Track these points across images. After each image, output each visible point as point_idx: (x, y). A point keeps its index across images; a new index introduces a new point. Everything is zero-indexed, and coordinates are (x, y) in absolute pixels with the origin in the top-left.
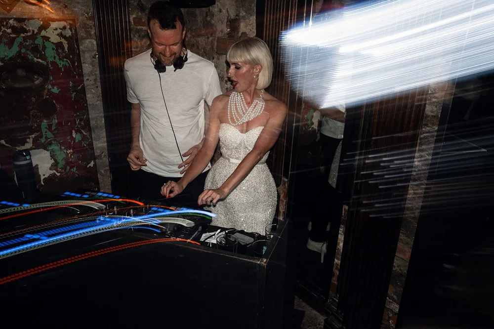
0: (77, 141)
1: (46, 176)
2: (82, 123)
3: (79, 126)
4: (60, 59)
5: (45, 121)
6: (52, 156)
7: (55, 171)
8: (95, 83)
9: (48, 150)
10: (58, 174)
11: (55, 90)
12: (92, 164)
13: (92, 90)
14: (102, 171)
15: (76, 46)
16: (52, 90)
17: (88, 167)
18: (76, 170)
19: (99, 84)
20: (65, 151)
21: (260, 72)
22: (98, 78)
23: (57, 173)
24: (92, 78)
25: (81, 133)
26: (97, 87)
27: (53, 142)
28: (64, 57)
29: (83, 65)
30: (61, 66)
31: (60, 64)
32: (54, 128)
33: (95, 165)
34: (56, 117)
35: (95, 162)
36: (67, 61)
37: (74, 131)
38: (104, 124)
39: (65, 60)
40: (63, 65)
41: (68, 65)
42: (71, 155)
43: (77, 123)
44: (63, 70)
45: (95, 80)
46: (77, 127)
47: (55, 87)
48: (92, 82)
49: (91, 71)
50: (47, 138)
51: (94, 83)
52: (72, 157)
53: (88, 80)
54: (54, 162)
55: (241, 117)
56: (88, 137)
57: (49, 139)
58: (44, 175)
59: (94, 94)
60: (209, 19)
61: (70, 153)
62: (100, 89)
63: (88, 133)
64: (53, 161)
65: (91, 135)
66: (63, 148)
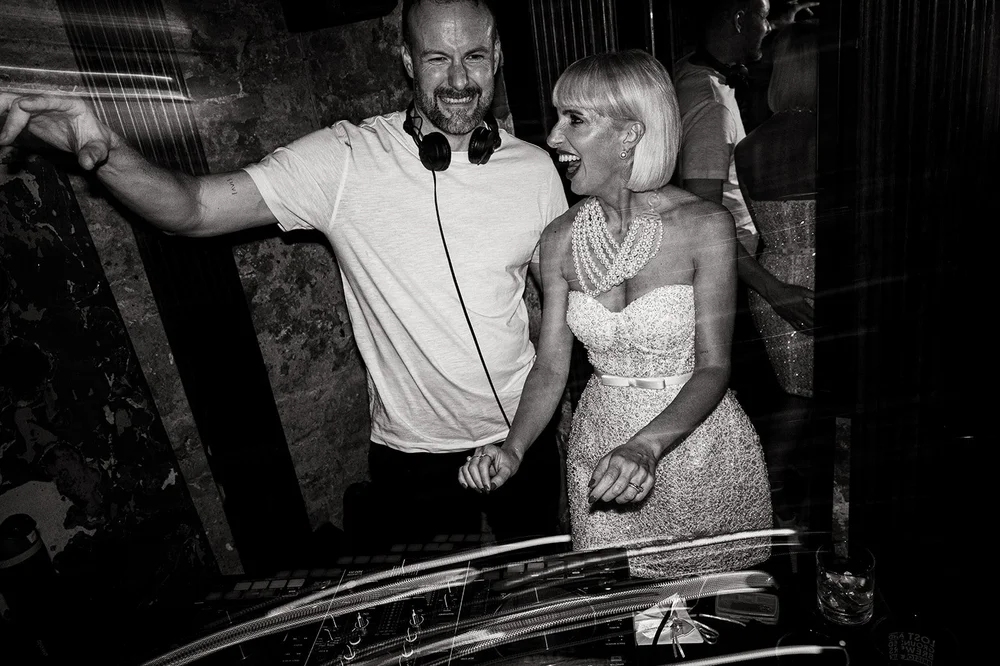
0: (121, 430)
1: (61, 547)
2: (125, 381)
3: (118, 391)
4: (25, 227)
5: (22, 404)
6: (65, 490)
7: (80, 528)
8: (130, 268)
9: (48, 479)
10: (92, 533)
11: (33, 314)
12: (172, 477)
13: (126, 289)
14: (195, 485)
15: (61, 183)
16: (25, 316)
17: (163, 488)
18: (135, 507)
19: (139, 267)
20: (95, 466)
21: (637, 140)
22: (136, 255)
23: (86, 532)
24: (118, 258)
25: (129, 407)
26: (136, 277)
27: (59, 453)
28: (35, 219)
29: (90, 228)
30: (32, 245)
31: (29, 239)
32: (51, 415)
33: (180, 478)
34: (50, 385)
35: (177, 469)
36: (46, 228)
37: (107, 409)
38: (175, 368)
39: (40, 225)
40: (37, 241)
41: (51, 238)
42: (114, 474)
43: (111, 383)
44: (40, 254)
45: (128, 261)
46: (114, 395)
47: (31, 307)
48: (121, 269)
49: (113, 240)
50: (38, 448)
51: (126, 268)
52: (119, 476)
53: (109, 263)
54: (71, 504)
55: (605, 271)
56: (148, 412)
57: (45, 448)
58: (53, 548)
59: (131, 297)
60: (382, 46)
61: (110, 467)
62: (145, 280)
63: (145, 401)
64: (69, 503)
65: (151, 404)
66: (89, 460)
